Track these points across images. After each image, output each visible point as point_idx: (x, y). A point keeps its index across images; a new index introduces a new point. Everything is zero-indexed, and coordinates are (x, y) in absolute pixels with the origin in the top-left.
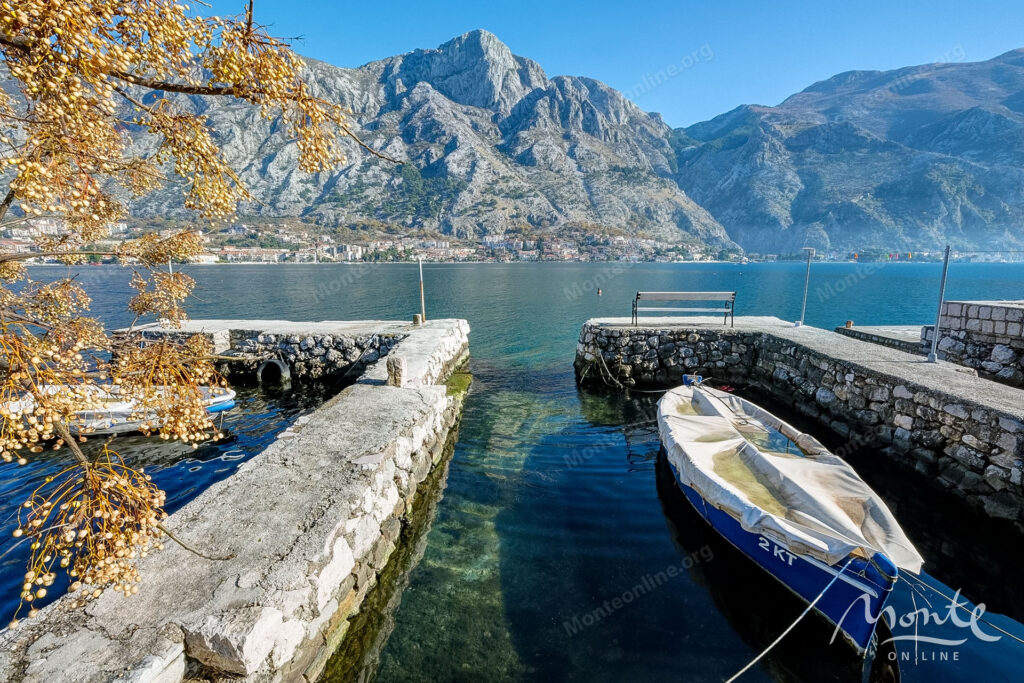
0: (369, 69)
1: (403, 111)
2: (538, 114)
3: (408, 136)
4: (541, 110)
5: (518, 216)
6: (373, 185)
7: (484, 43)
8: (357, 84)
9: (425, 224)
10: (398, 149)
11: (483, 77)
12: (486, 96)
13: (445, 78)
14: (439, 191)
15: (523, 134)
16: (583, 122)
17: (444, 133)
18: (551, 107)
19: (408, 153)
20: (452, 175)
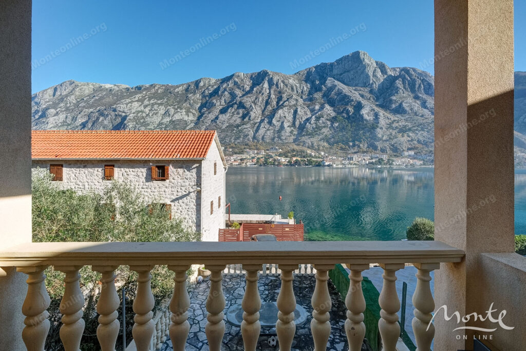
0: (299, 74)
1: (323, 92)
2: (398, 88)
3: (332, 103)
4: (399, 85)
5: (412, 140)
6: (324, 127)
7: (362, 56)
8: (297, 81)
9: (361, 145)
10: (328, 109)
11: (363, 72)
12: (365, 81)
13: (341, 74)
14: (363, 129)
15: (394, 98)
16: (424, 89)
17: (352, 100)
18: (404, 83)
19: (334, 111)
20: (366, 120)
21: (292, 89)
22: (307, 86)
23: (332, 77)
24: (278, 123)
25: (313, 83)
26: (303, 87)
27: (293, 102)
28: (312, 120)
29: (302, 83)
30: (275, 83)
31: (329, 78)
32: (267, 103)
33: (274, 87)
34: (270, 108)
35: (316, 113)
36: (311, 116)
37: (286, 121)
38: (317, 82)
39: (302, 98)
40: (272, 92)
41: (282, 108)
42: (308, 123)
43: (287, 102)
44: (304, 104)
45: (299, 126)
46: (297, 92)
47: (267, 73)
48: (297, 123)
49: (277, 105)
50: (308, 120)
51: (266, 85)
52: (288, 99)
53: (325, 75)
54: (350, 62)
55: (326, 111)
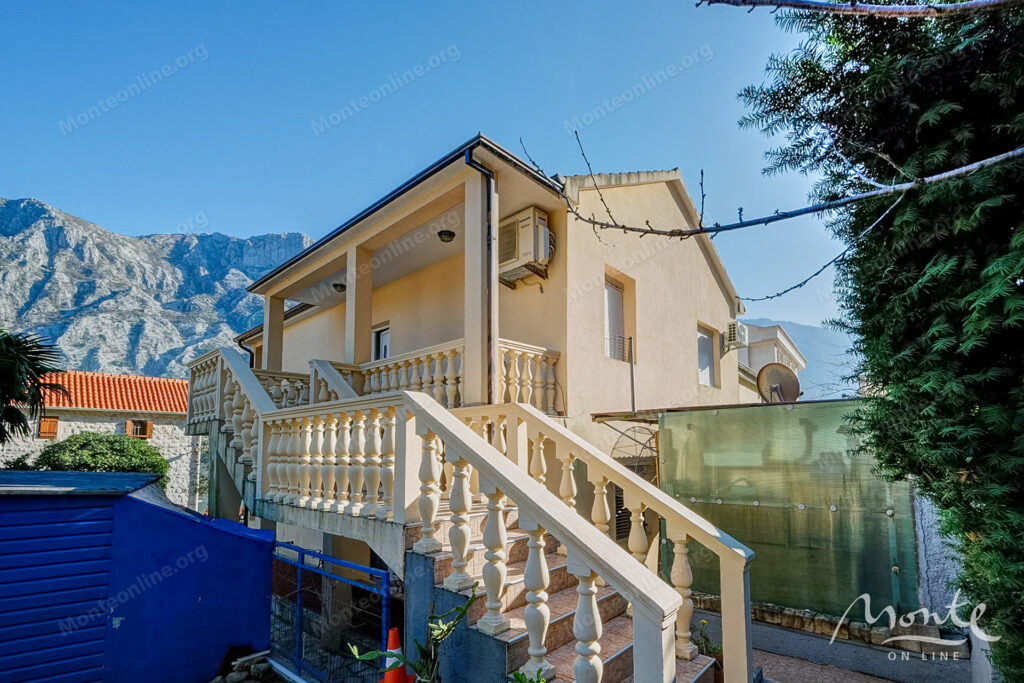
21: (130, 271)
22: (174, 273)
23: (240, 269)
24: (76, 351)
25: (191, 270)
26: (164, 275)
27: (129, 305)
28: (187, 356)
29: (160, 265)
30: (73, 244)
31: (233, 270)
32: (38, 291)
33: (69, 252)
34: (46, 306)
35: (197, 341)
36: (182, 345)
37: (104, 347)
38: (204, 272)
39: (157, 297)
40: (60, 264)
41: (91, 313)
42: (173, 362)
43: (112, 302)
44: (164, 315)
45: (147, 366)
46: (145, 282)
47: (44, 211)
48: (141, 359)
49: (76, 303)
50: (173, 353)
51: (37, 241)
52: (114, 295)
53: (223, 262)
54: (282, 250)
55: (225, 339)
